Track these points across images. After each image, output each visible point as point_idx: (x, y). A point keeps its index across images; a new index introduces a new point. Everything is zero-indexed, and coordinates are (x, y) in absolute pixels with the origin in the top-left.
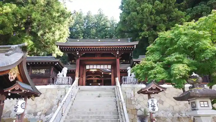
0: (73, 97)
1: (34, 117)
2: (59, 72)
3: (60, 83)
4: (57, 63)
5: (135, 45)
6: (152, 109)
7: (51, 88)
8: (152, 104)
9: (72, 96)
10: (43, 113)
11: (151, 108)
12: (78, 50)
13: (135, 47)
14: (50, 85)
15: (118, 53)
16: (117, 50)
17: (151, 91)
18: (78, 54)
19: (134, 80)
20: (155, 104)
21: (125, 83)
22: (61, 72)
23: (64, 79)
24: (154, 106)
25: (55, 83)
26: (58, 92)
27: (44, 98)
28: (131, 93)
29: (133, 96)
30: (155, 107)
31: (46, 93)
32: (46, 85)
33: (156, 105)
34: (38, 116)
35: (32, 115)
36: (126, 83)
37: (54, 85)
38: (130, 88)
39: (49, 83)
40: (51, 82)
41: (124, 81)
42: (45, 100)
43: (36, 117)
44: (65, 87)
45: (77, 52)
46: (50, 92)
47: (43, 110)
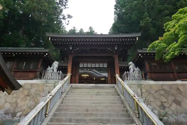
0: (64, 95)
1: (11, 118)
2: (49, 66)
3: (49, 79)
4: (47, 54)
5: (137, 38)
9: (63, 93)
10: (24, 113)
12: (71, 44)
13: (137, 39)
14: (37, 79)
15: (116, 48)
16: (115, 44)
18: (71, 48)
21: (128, 79)
23: (54, 74)
25: (43, 77)
27: (28, 95)
28: (138, 91)
29: (140, 94)
31: (31, 89)
32: (32, 79)
34: (17, 117)
35: (10, 116)
36: (130, 79)
37: (41, 80)
39: (35, 78)
40: (38, 77)
41: (127, 77)
43: (15, 118)
44: (54, 82)
45: (70, 46)
46: (36, 88)
47: (24, 110)
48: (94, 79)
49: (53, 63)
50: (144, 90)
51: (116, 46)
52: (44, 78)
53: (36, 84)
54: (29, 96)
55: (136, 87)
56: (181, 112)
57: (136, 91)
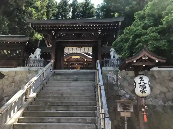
2: (32, 54)
3: (31, 66)
4: (28, 42)
5: (120, 22)
6: (141, 91)
7: (21, 70)
8: (141, 83)
9: (44, 80)
11: (140, 89)
12: (53, 30)
13: (120, 24)
14: (20, 67)
15: (99, 33)
16: (99, 29)
17: (140, 64)
18: (54, 34)
19: (118, 63)
20: (145, 84)
21: (106, 66)
22: (33, 54)
24: (144, 87)
26: (28, 76)
28: (114, 77)
29: (116, 80)
30: (146, 87)
31: (15, 76)
32: (16, 67)
33: (147, 85)
34: (5, 102)
36: (108, 66)
37: (24, 68)
38: (112, 71)
39: (18, 65)
40: (22, 64)
41: (106, 64)
42: (13, 84)
43: (2, 102)
44: (36, 69)
45: (52, 31)
46: (20, 76)
47: (10, 95)
48: (86, 61)
49: (35, 50)
50: (120, 76)
51: (99, 31)
52: (27, 66)
53: (20, 72)
54: (14, 83)
55: (112, 74)
56: (150, 97)
57: (112, 77)
